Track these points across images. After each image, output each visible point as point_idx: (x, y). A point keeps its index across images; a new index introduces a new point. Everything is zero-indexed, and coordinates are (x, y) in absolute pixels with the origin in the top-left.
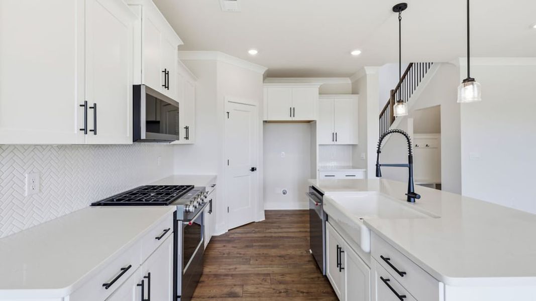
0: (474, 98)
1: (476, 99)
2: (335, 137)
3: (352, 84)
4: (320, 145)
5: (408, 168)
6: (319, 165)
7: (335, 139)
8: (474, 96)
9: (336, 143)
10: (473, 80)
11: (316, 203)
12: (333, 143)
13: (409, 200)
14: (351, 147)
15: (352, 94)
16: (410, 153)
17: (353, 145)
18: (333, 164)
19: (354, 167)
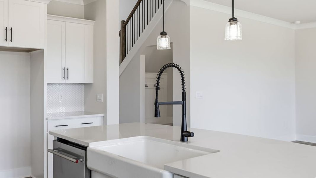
0: (237, 37)
1: (239, 38)
2: (66, 73)
3: (85, 6)
4: (48, 84)
5: (181, 106)
6: (48, 111)
7: (66, 76)
8: (237, 35)
9: (67, 81)
10: (236, 20)
11: (75, 161)
12: (63, 81)
13: (182, 140)
14: (83, 86)
15: (85, 18)
16: (183, 90)
17: (85, 84)
18: (62, 110)
19: (87, 113)
